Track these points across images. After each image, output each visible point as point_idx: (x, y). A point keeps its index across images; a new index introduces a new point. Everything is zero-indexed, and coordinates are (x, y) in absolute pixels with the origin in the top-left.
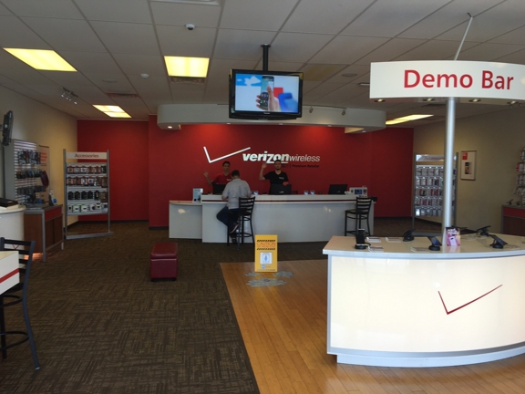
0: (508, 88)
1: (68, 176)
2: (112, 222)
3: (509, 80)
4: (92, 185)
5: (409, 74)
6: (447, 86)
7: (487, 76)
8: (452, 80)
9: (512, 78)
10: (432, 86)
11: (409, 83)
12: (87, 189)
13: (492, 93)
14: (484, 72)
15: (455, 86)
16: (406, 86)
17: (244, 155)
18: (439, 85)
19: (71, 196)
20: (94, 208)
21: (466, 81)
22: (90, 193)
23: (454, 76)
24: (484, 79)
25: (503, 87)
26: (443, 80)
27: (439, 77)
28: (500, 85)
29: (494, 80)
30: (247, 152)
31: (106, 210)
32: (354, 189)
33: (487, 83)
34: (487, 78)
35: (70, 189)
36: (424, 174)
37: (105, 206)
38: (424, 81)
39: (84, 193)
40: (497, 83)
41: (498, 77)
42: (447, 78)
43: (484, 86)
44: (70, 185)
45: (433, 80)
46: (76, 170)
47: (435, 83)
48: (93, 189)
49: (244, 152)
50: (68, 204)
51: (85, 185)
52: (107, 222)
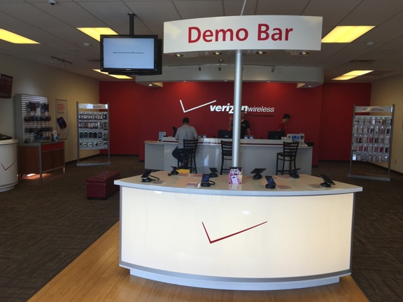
0: (287, 39)
1: (80, 121)
2: (111, 155)
3: (287, 31)
4: (96, 128)
5: (192, 30)
6: (224, 39)
7: (263, 28)
8: (228, 34)
9: (291, 30)
10: (211, 41)
11: (193, 39)
12: (93, 131)
13: (270, 45)
14: (260, 26)
15: (232, 39)
16: (190, 41)
17: (211, 106)
18: (217, 40)
19: (82, 136)
20: (97, 144)
21: (242, 35)
22: (95, 133)
23: (231, 31)
24: (260, 32)
25: (280, 38)
26: (221, 34)
27: (217, 32)
28: (277, 37)
29: (271, 32)
30: (213, 104)
31: (106, 146)
32: (291, 135)
33: (263, 35)
34: (262, 31)
35: (81, 131)
36: (361, 123)
37: (105, 143)
38: (204, 36)
39: (91, 133)
40: (273, 36)
41: (274, 29)
42: (224, 32)
43: (260, 38)
44: (81, 127)
45: (212, 35)
46: (85, 117)
47: (213, 38)
48: (97, 131)
49: (211, 104)
50: (80, 141)
51: (91, 128)
52: (107, 155)
